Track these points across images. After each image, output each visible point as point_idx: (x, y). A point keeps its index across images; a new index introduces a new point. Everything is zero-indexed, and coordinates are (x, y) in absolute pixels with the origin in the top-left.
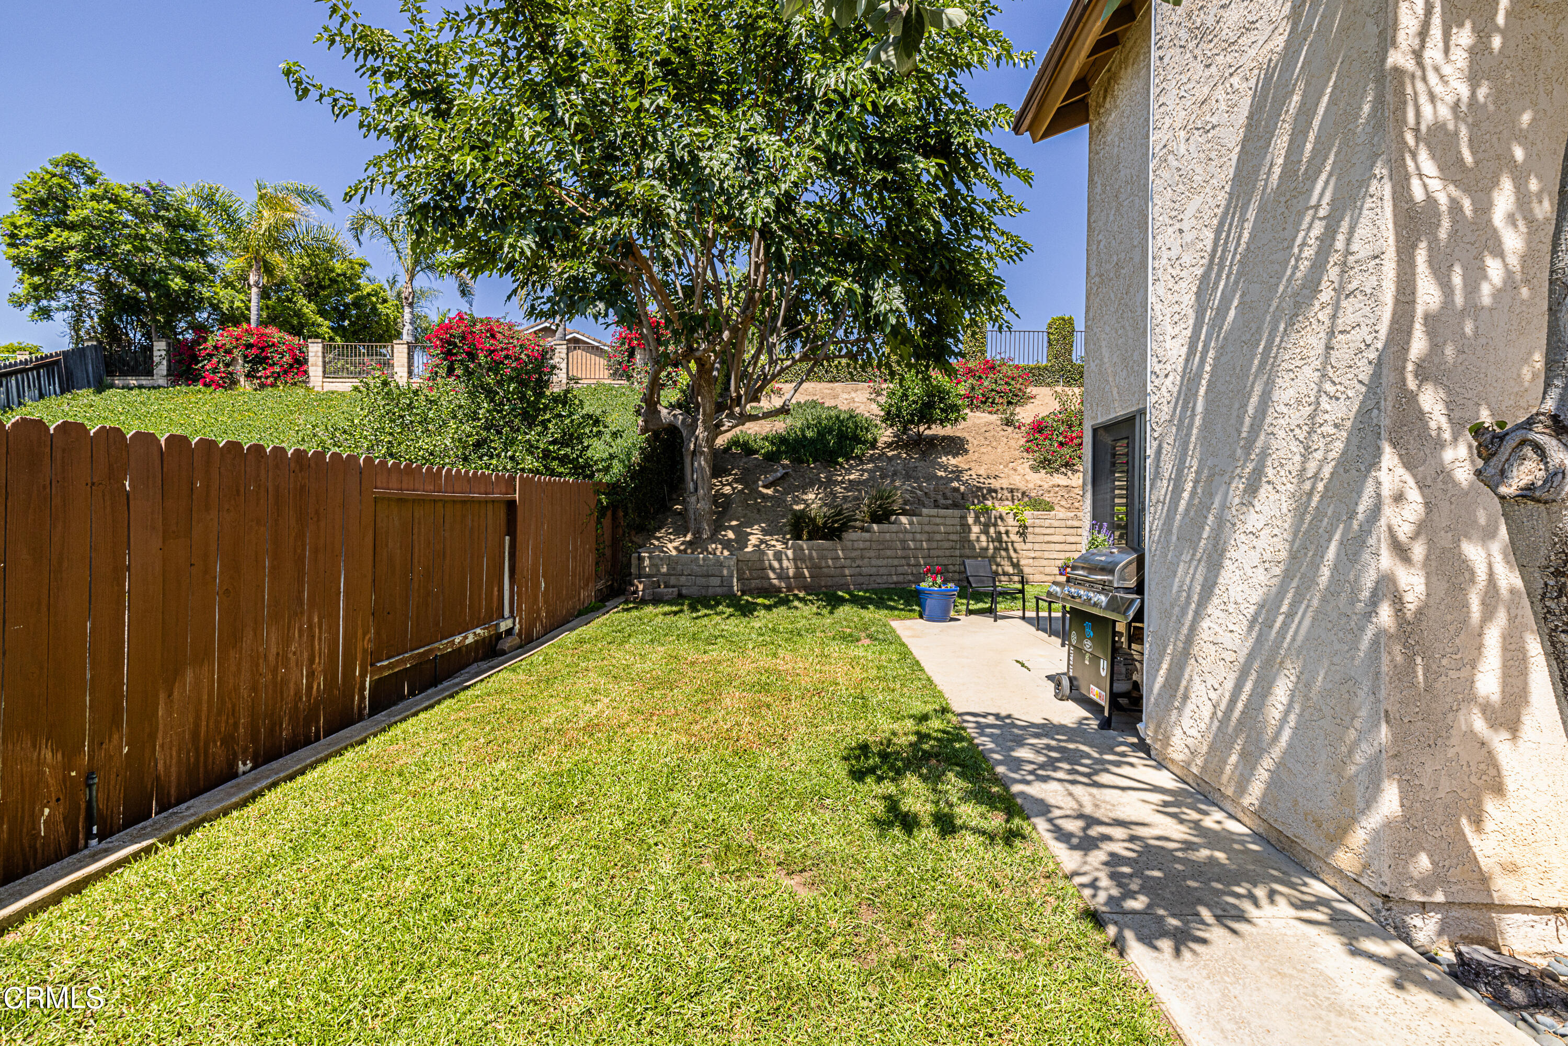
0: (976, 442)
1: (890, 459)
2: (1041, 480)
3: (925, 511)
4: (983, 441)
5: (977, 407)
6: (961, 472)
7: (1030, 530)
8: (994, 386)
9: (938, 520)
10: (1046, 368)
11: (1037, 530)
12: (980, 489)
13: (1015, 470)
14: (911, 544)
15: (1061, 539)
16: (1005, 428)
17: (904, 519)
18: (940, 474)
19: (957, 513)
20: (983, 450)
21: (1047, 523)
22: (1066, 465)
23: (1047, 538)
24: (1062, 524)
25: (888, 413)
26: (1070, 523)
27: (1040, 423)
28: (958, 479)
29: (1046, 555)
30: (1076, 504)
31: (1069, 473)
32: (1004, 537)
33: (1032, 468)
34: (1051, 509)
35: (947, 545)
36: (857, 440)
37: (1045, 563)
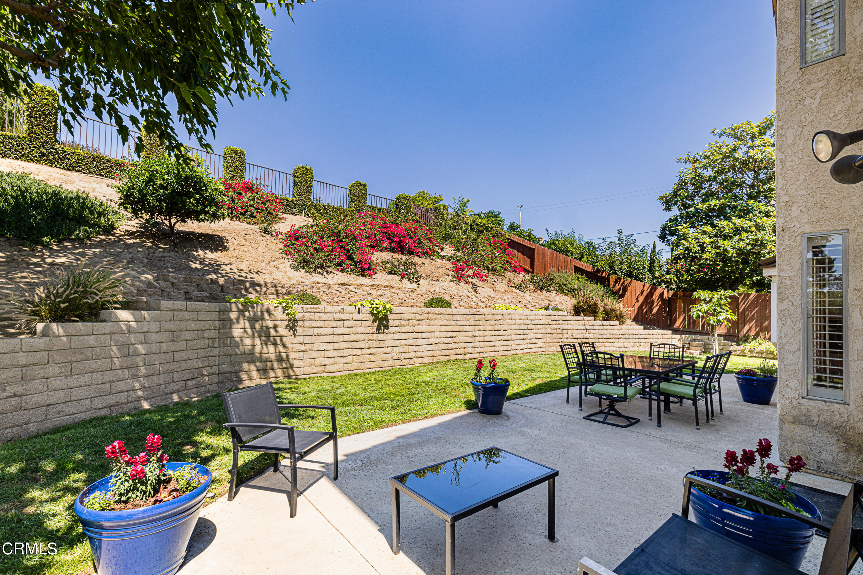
0: (236, 242)
1: (128, 246)
2: (302, 277)
3: (165, 304)
4: (243, 242)
5: (237, 217)
6: (219, 265)
7: (300, 323)
8: (252, 203)
9: (187, 315)
10: (292, 201)
11: (307, 323)
12: (242, 282)
13: (277, 268)
14: (141, 349)
15: (329, 331)
16: (264, 235)
17: (124, 315)
18: (194, 266)
19: (214, 306)
20: (243, 248)
21: (317, 316)
22: (322, 267)
23: (317, 331)
24: (330, 316)
25: (127, 196)
26: (338, 316)
27: (297, 231)
28: (216, 271)
29: (316, 347)
30: (336, 299)
31: (325, 273)
32: (272, 332)
33: (292, 267)
34: (318, 302)
35: (200, 344)
36: (81, 221)
37: (315, 354)
